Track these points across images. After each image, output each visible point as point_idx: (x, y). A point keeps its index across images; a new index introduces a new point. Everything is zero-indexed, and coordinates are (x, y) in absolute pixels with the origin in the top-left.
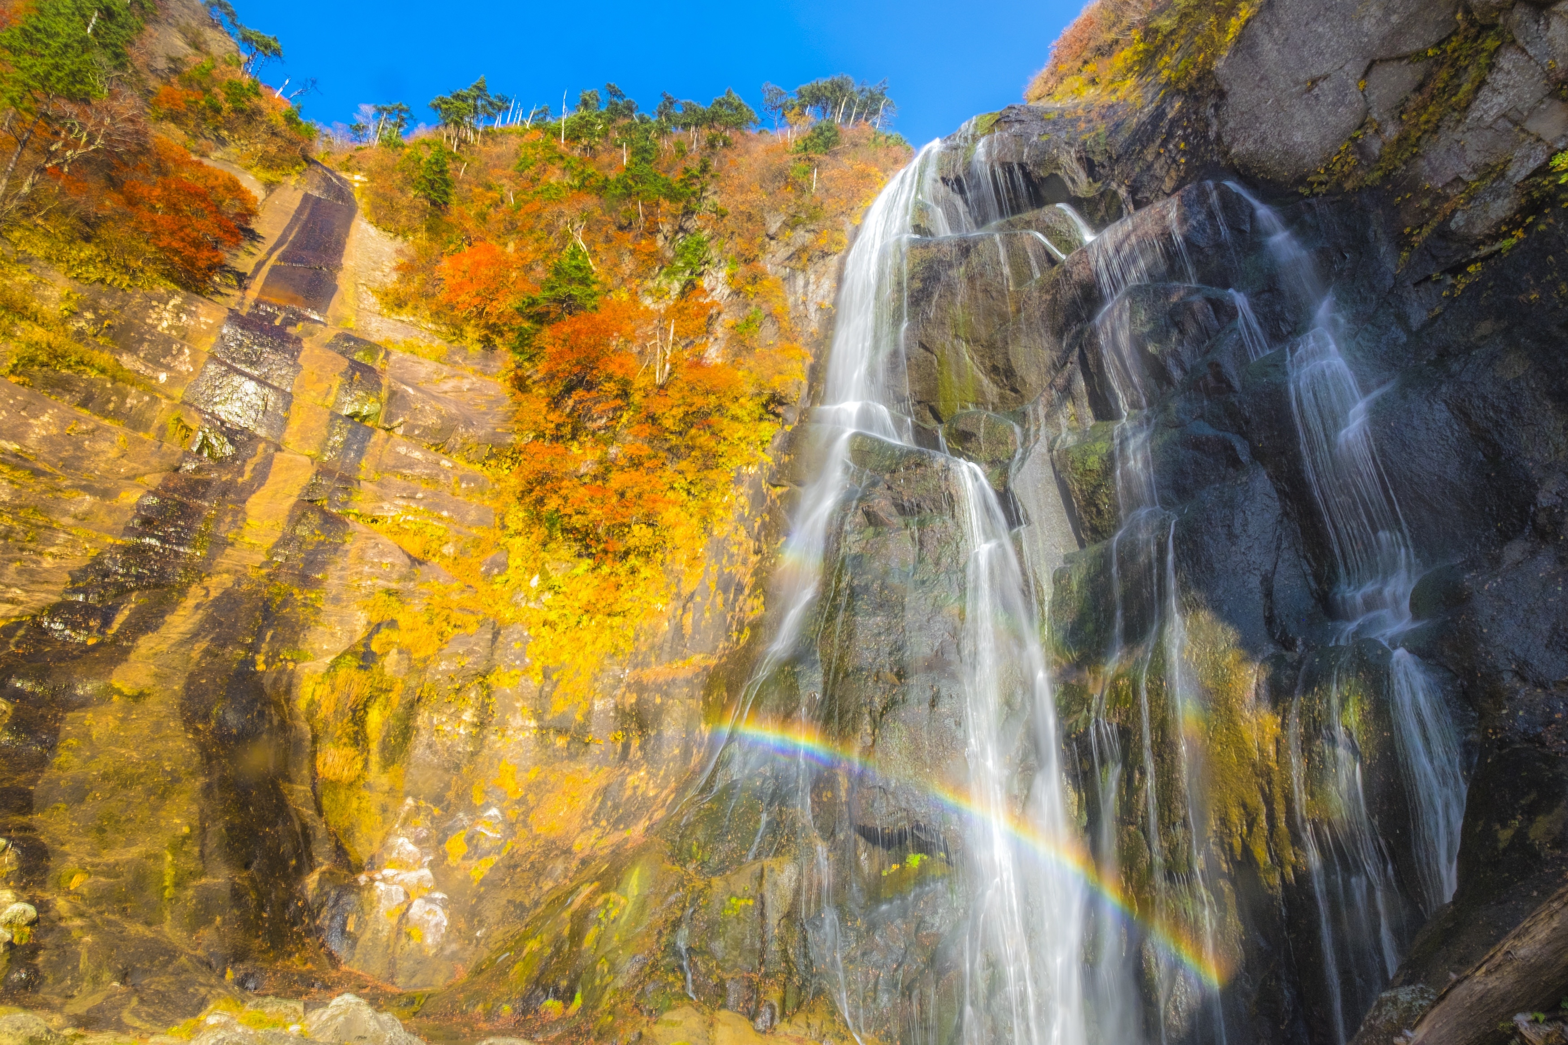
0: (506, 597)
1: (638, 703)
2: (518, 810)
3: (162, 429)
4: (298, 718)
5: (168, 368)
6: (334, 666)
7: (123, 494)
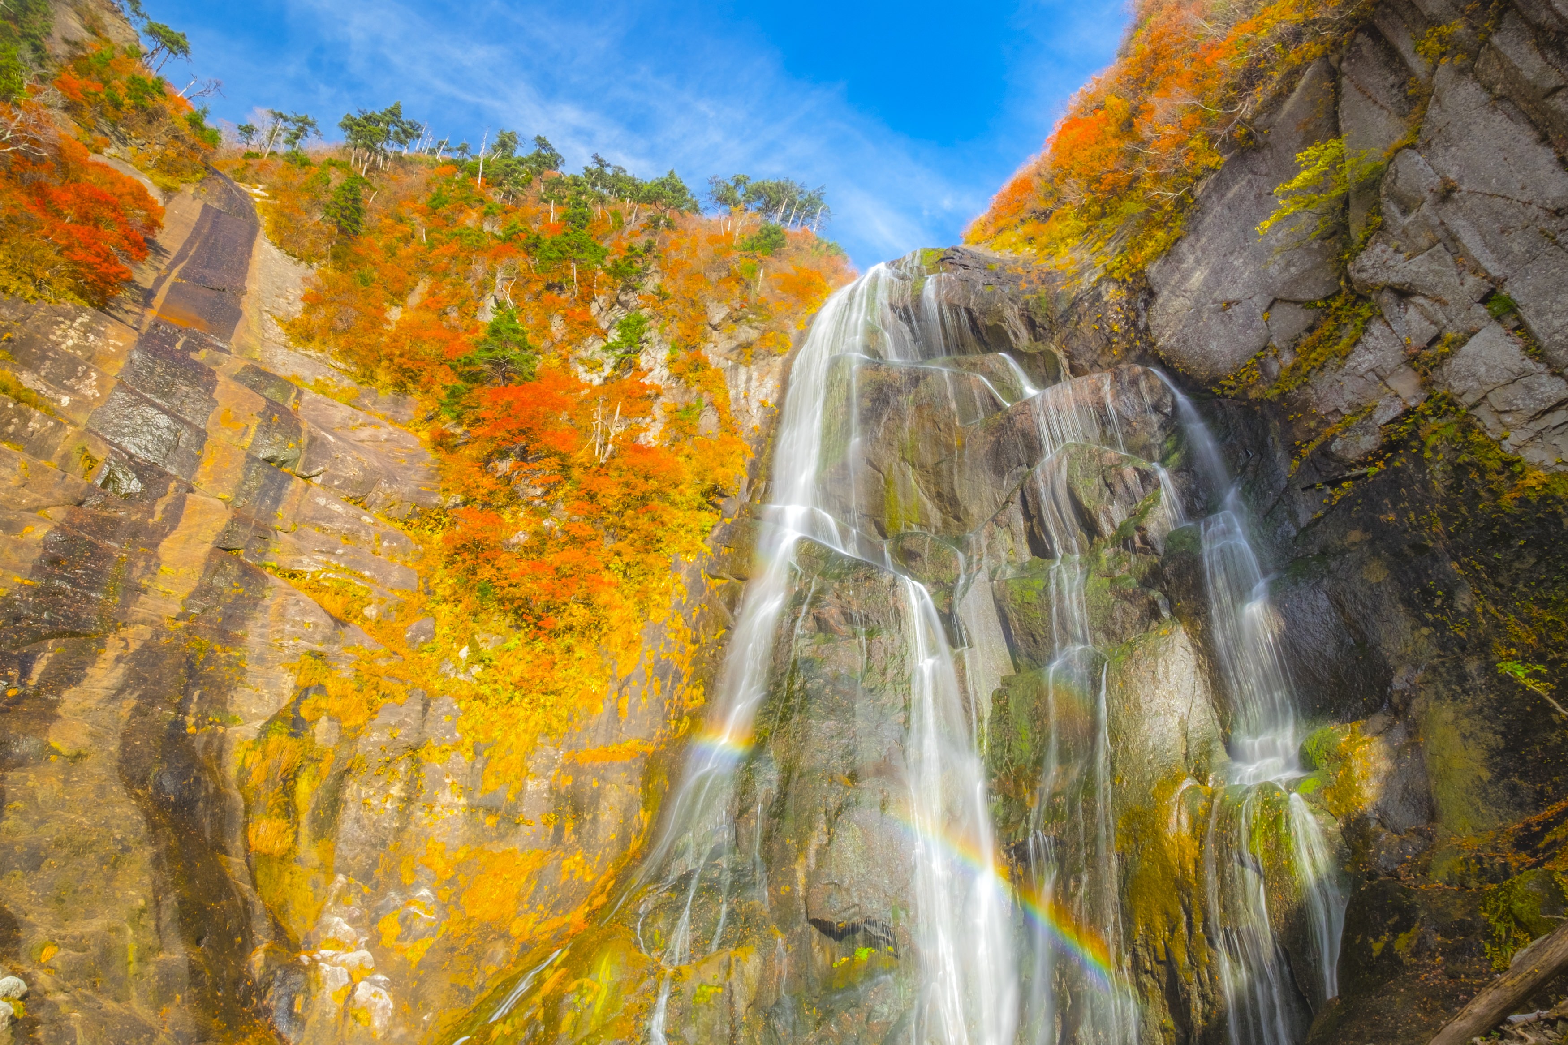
0: (434, 666)
1: (574, 786)
2: (449, 890)
3: (66, 458)
4: (230, 785)
5: (72, 390)
6: (264, 731)
7: (28, 529)
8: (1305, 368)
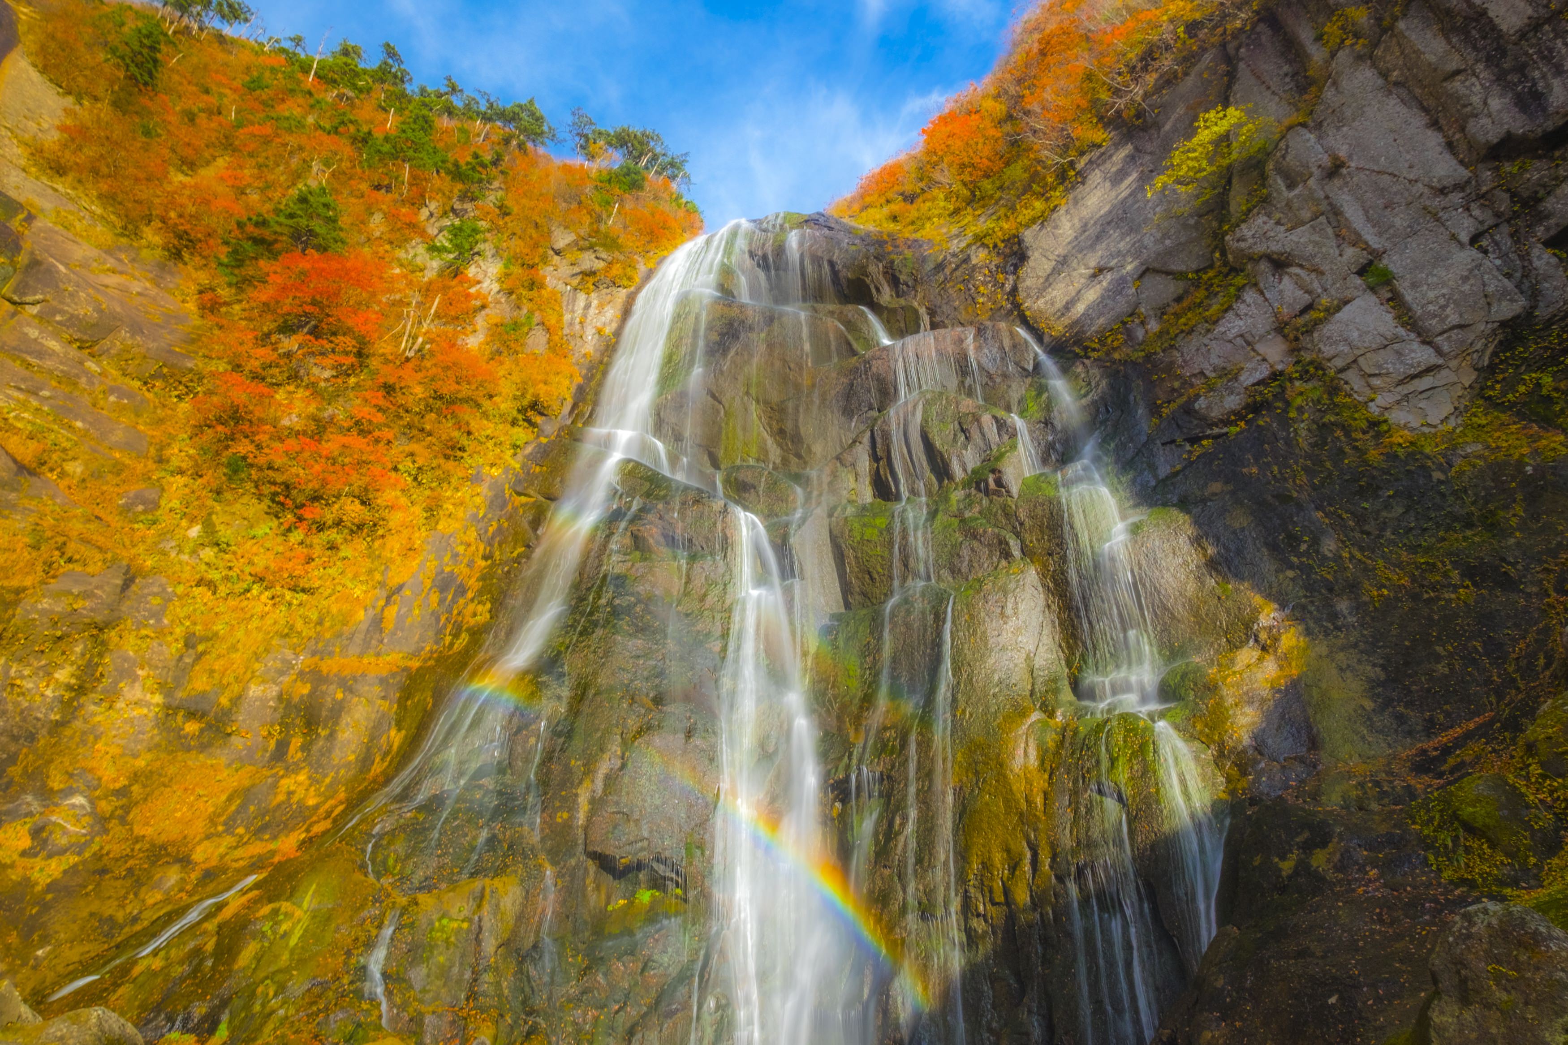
1: (311, 695)
2: (116, 802)
8: (1173, 331)
